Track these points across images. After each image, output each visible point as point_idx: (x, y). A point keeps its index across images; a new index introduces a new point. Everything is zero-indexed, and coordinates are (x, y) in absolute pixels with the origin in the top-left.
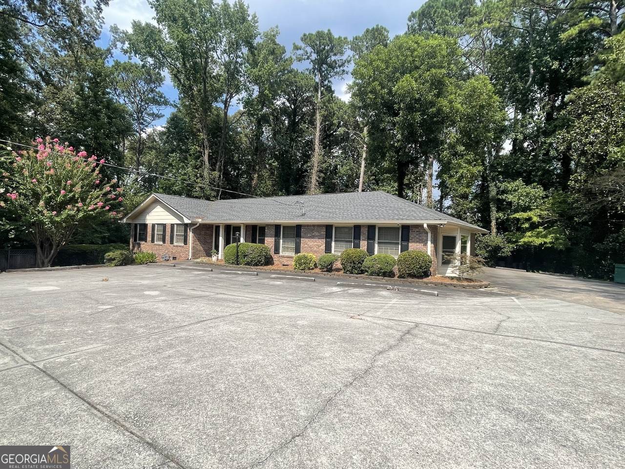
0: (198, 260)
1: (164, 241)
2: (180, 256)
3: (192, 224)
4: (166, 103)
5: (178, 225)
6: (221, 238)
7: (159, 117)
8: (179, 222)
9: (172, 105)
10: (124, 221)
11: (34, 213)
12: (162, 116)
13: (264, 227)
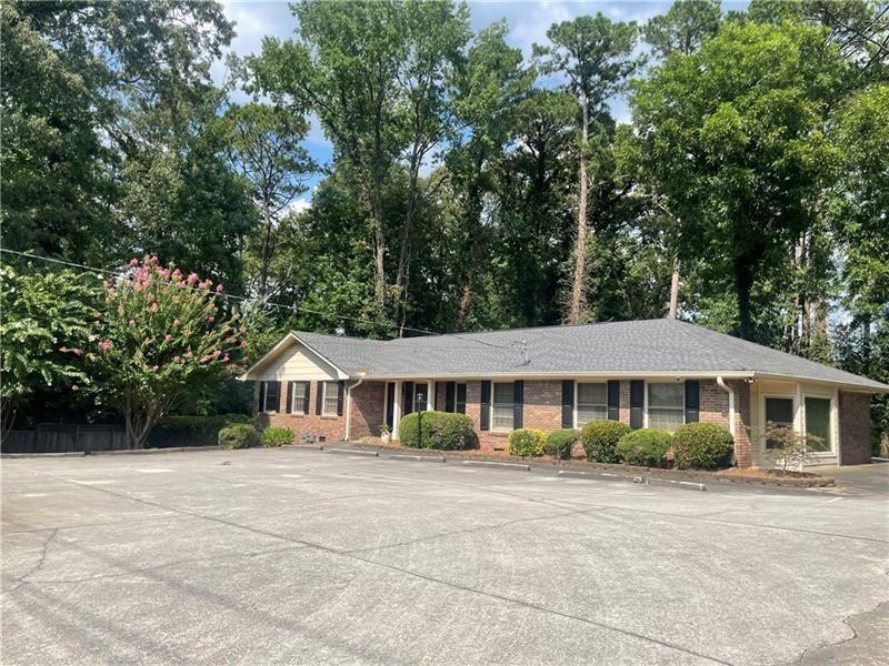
0: (360, 442)
1: (306, 411)
2: (332, 435)
3: (351, 382)
4: (312, 168)
5: (328, 382)
6: (396, 405)
7: (300, 192)
8: (330, 378)
9: (321, 170)
10: (244, 378)
11: (127, 369)
12: (305, 190)
13: (465, 385)
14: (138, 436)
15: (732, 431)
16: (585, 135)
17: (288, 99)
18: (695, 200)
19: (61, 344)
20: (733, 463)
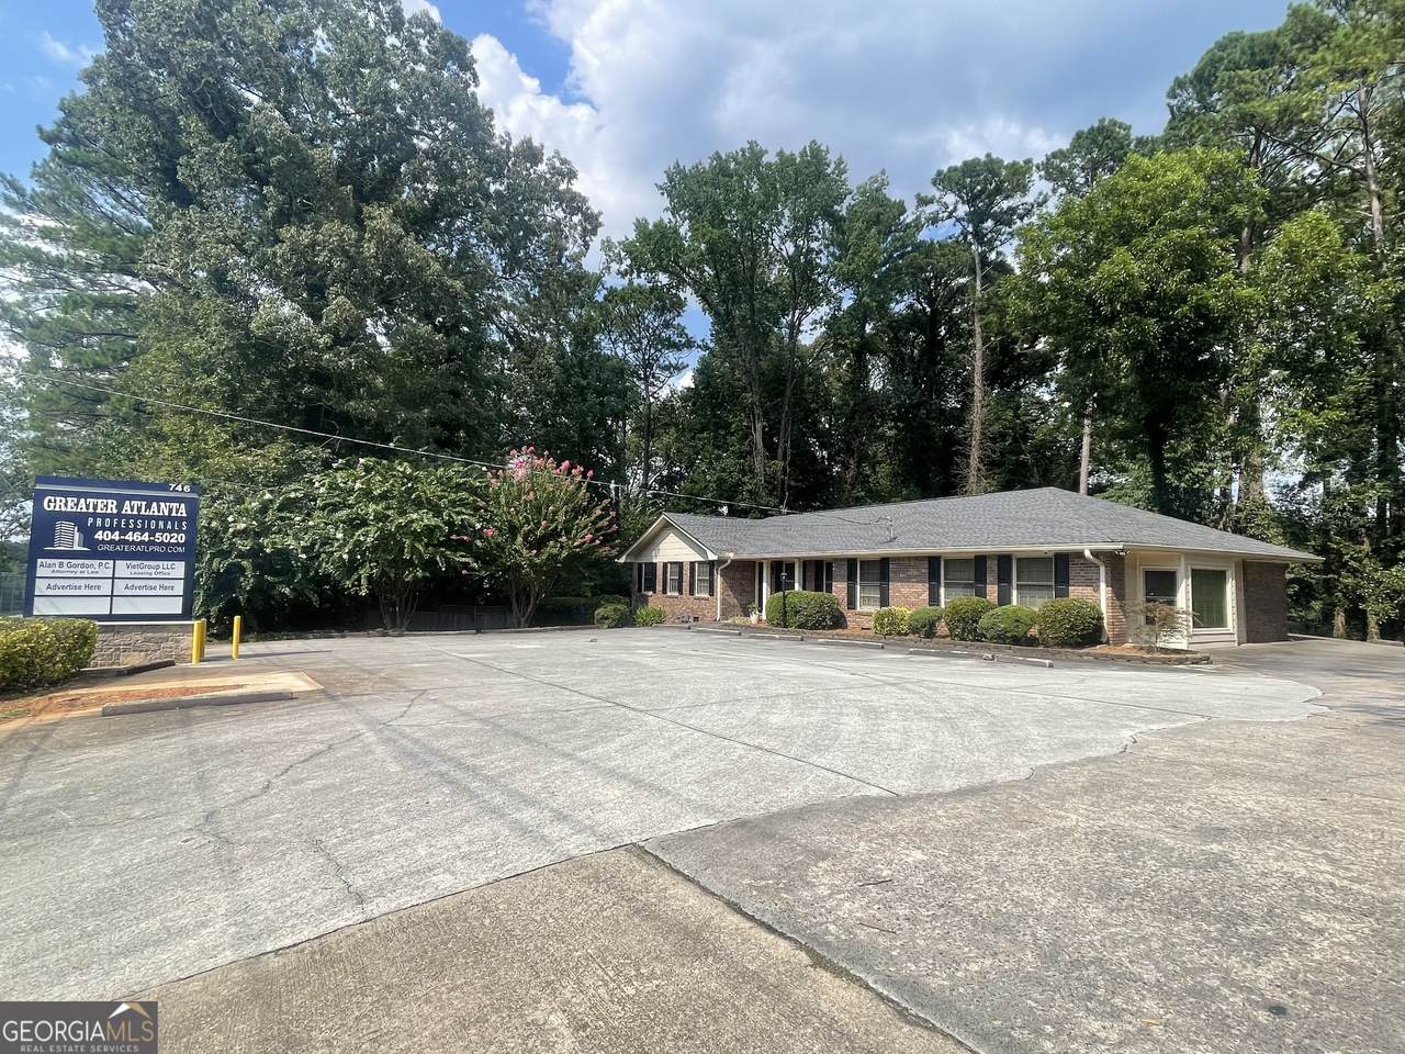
0: (729, 621)
1: (680, 592)
2: (705, 615)
3: (721, 562)
4: (690, 344)
5: (699, 563)
6: (765, 585)
7: (680, 370)
8: (702, 559)
9: (699, 346)
10: (622, 560)
11: (510, 554)
12: (684, 367)
13: (829, 565)
14: (524, 615)
15: (1104, 608)
16: (979, 288)
17: (663, 279)
18: (1094, 354)
19: (450, 533)
20: (1104, 640)
